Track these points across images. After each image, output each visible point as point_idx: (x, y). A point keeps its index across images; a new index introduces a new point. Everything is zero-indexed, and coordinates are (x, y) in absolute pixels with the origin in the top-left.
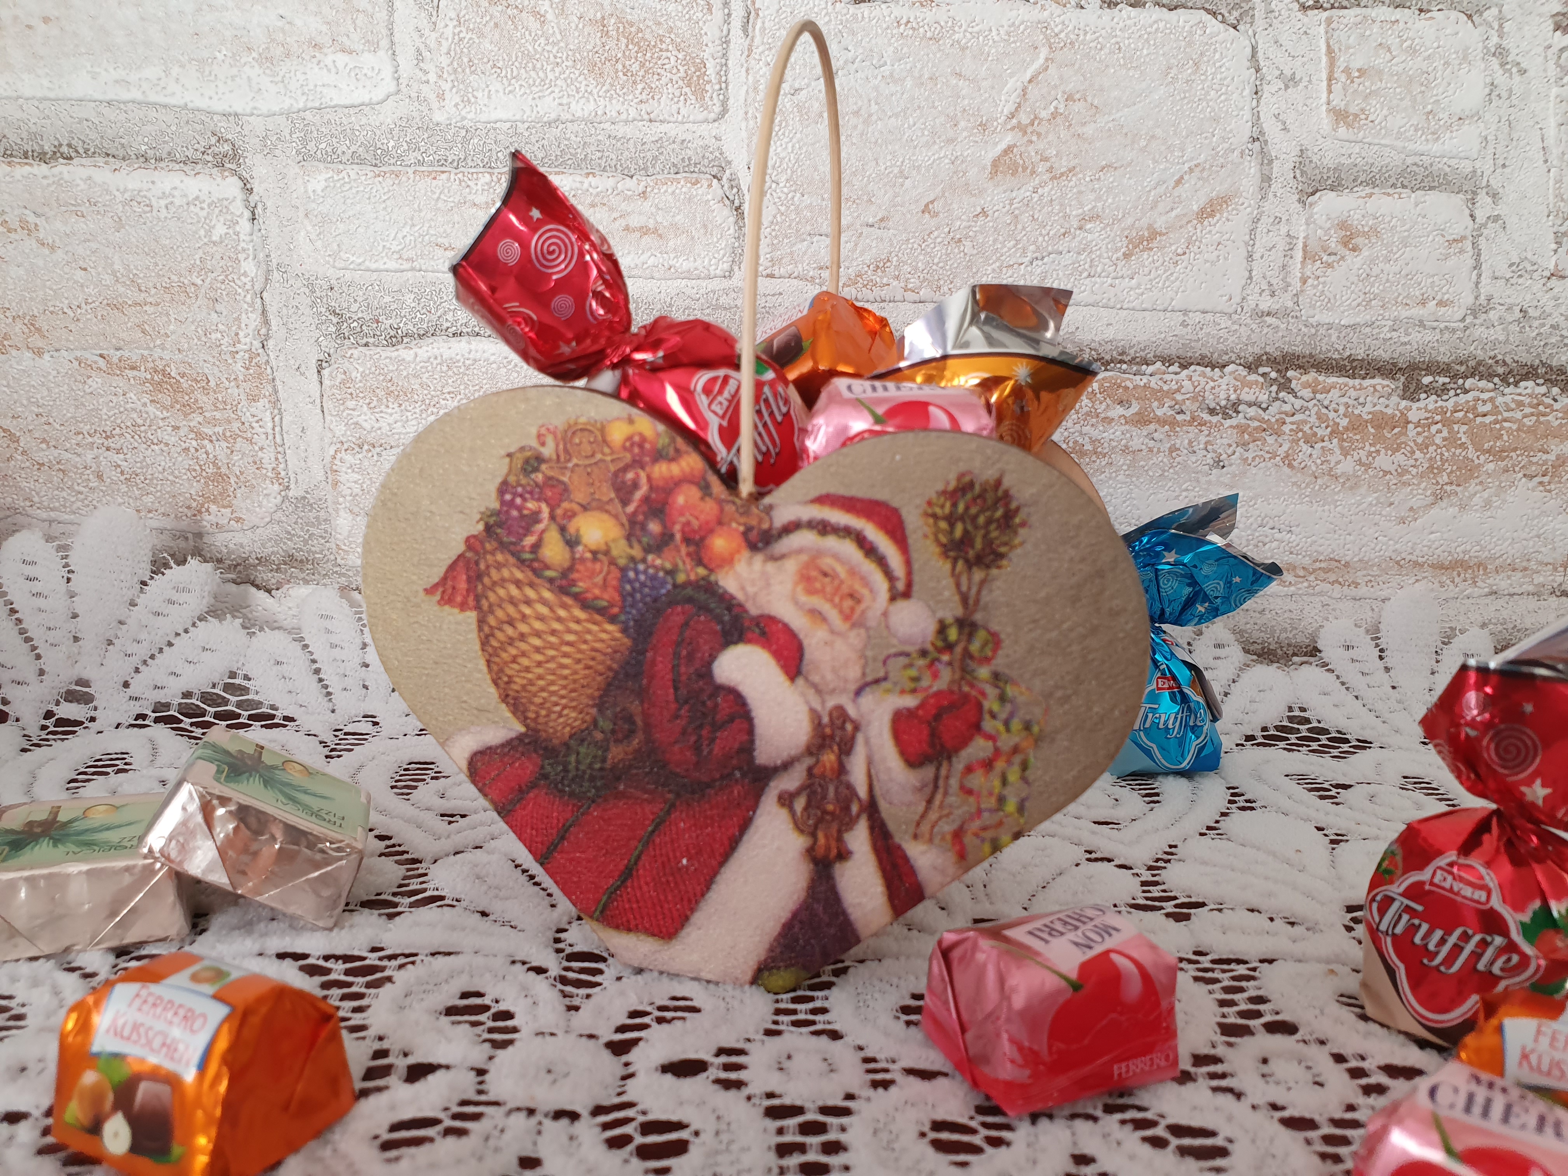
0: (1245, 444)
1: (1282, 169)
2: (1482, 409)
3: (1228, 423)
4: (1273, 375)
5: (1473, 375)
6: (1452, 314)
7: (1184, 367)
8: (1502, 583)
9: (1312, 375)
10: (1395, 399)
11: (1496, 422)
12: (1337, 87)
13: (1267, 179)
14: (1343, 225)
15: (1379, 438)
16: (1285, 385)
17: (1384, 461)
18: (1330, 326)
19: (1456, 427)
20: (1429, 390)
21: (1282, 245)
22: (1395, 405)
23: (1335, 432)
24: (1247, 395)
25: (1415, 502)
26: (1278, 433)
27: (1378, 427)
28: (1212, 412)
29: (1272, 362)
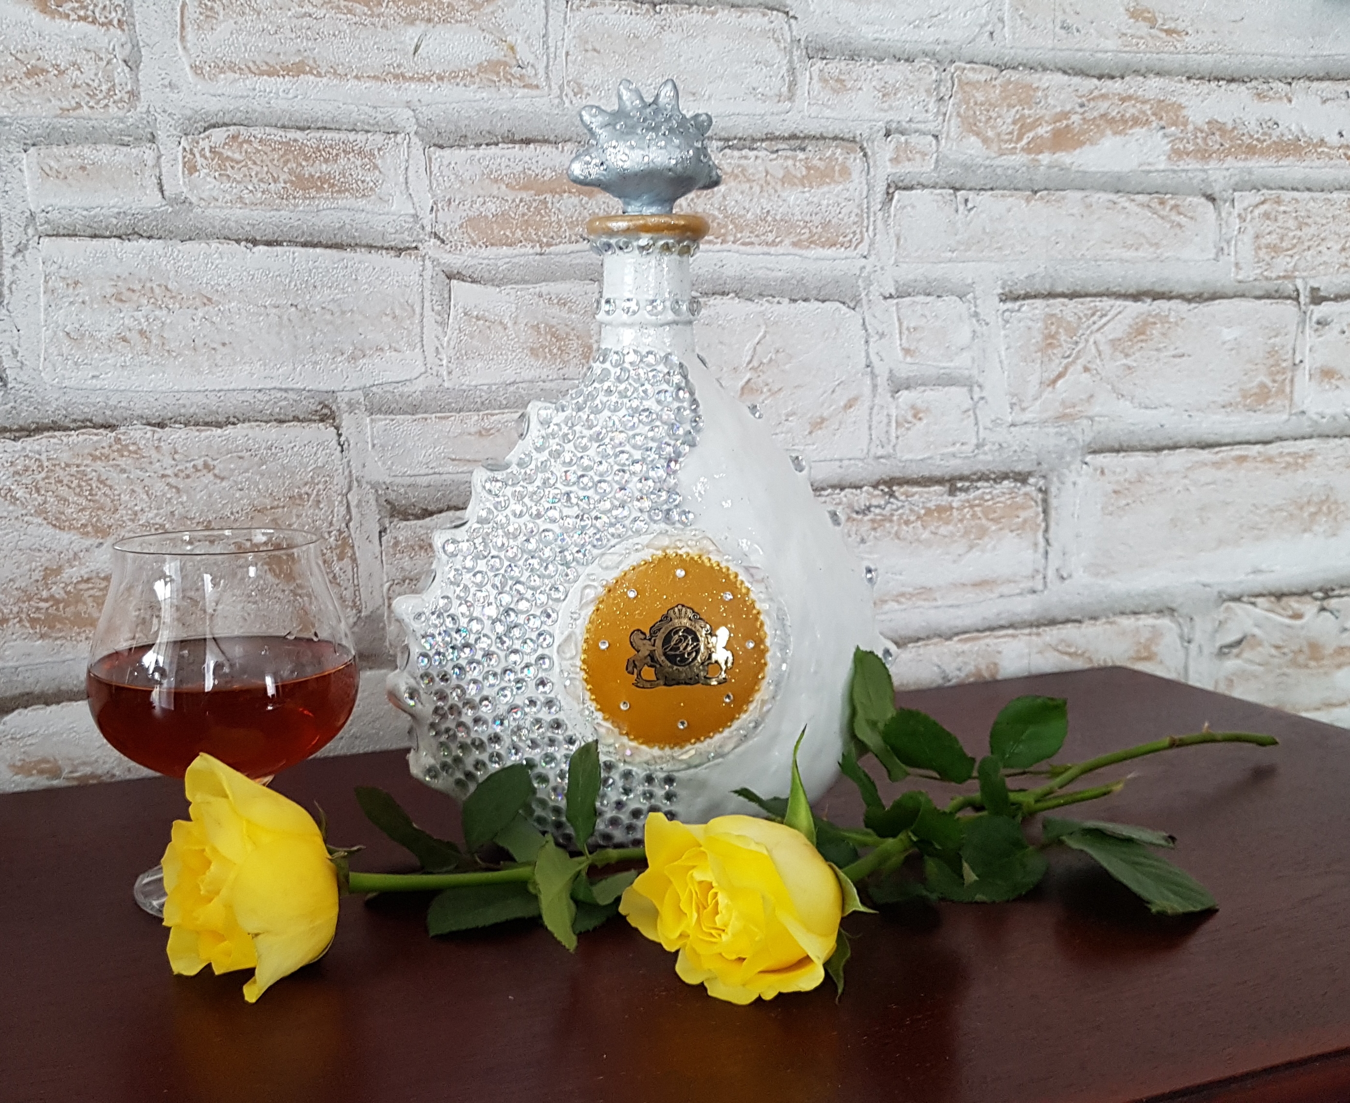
0: (874, 529)
1: (882, 381)
2: (988, 497)
3: (866, 518)
4: (886, 490)
5: (980, 480)
6: (968, 448)
7: (842, 489)
8: (1005, 589)
9: (905, 488)
10: (946, 496)
11: (994, 504)
12: (904, 337)
13: (875, 387)
14: (913, 407)
15: (940, 518)
16: (892, 495)
17: (943, 530)
18: (911, 461)
19: (975, 508)
20: (961, 490)
21: (885, 420)
22: (946, 499)
23: (919, 518)
24: (875, 502)
25: (960, 552)
26: (891, 521)
27: (939, 512)
28: (857, 513)
29: (885, 483)
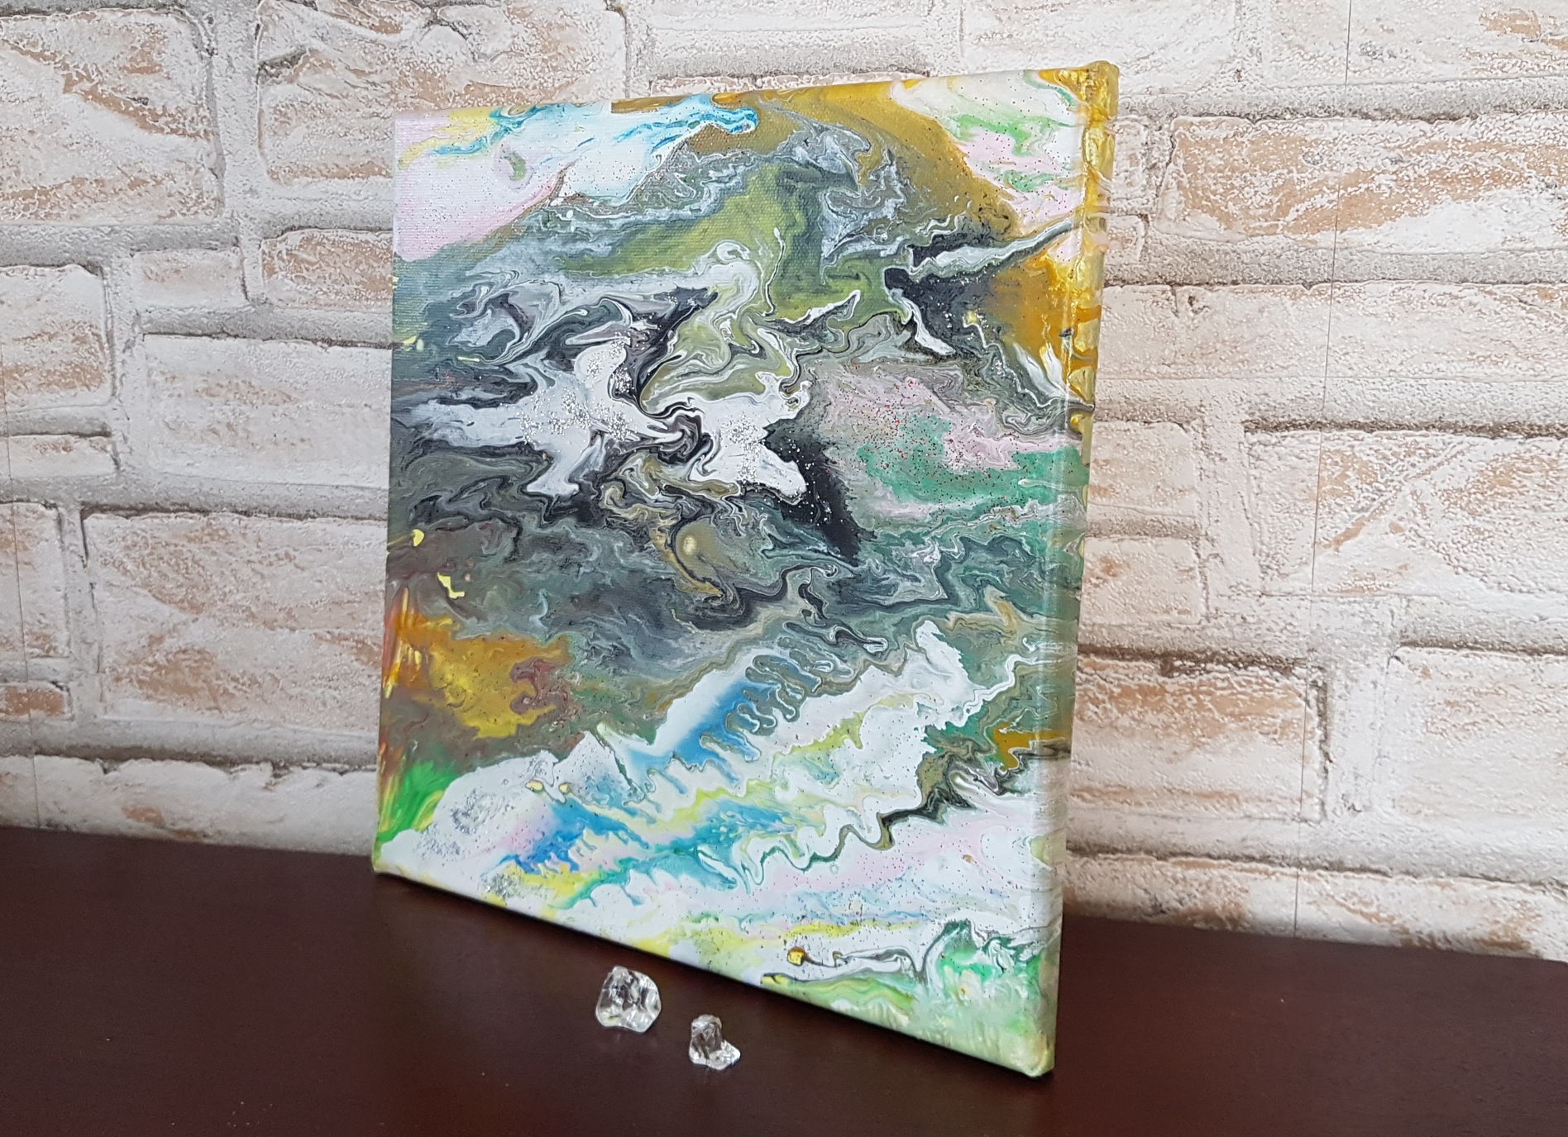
2: (1223, 684)
5: (1212, 661)
6: (1192, 619)
8: (1252, 809)
10: (1156, 675)
11: (1232, 694)
14: (1104, 560)
15: (1144, 703)
19: (1201, 697)
20: (1180, 670)
22: (1157, 680)
25: (1177, 749)
27: (1145, 695)
